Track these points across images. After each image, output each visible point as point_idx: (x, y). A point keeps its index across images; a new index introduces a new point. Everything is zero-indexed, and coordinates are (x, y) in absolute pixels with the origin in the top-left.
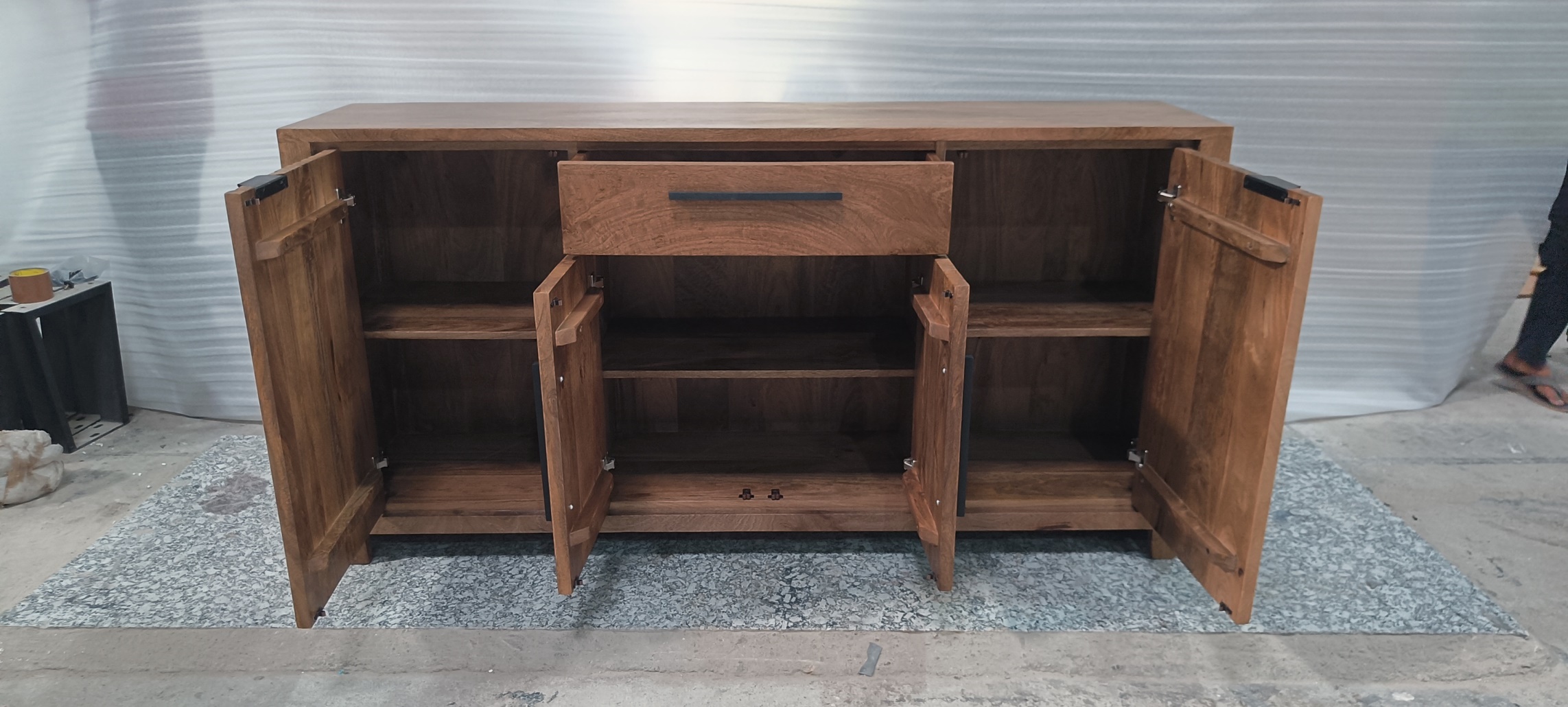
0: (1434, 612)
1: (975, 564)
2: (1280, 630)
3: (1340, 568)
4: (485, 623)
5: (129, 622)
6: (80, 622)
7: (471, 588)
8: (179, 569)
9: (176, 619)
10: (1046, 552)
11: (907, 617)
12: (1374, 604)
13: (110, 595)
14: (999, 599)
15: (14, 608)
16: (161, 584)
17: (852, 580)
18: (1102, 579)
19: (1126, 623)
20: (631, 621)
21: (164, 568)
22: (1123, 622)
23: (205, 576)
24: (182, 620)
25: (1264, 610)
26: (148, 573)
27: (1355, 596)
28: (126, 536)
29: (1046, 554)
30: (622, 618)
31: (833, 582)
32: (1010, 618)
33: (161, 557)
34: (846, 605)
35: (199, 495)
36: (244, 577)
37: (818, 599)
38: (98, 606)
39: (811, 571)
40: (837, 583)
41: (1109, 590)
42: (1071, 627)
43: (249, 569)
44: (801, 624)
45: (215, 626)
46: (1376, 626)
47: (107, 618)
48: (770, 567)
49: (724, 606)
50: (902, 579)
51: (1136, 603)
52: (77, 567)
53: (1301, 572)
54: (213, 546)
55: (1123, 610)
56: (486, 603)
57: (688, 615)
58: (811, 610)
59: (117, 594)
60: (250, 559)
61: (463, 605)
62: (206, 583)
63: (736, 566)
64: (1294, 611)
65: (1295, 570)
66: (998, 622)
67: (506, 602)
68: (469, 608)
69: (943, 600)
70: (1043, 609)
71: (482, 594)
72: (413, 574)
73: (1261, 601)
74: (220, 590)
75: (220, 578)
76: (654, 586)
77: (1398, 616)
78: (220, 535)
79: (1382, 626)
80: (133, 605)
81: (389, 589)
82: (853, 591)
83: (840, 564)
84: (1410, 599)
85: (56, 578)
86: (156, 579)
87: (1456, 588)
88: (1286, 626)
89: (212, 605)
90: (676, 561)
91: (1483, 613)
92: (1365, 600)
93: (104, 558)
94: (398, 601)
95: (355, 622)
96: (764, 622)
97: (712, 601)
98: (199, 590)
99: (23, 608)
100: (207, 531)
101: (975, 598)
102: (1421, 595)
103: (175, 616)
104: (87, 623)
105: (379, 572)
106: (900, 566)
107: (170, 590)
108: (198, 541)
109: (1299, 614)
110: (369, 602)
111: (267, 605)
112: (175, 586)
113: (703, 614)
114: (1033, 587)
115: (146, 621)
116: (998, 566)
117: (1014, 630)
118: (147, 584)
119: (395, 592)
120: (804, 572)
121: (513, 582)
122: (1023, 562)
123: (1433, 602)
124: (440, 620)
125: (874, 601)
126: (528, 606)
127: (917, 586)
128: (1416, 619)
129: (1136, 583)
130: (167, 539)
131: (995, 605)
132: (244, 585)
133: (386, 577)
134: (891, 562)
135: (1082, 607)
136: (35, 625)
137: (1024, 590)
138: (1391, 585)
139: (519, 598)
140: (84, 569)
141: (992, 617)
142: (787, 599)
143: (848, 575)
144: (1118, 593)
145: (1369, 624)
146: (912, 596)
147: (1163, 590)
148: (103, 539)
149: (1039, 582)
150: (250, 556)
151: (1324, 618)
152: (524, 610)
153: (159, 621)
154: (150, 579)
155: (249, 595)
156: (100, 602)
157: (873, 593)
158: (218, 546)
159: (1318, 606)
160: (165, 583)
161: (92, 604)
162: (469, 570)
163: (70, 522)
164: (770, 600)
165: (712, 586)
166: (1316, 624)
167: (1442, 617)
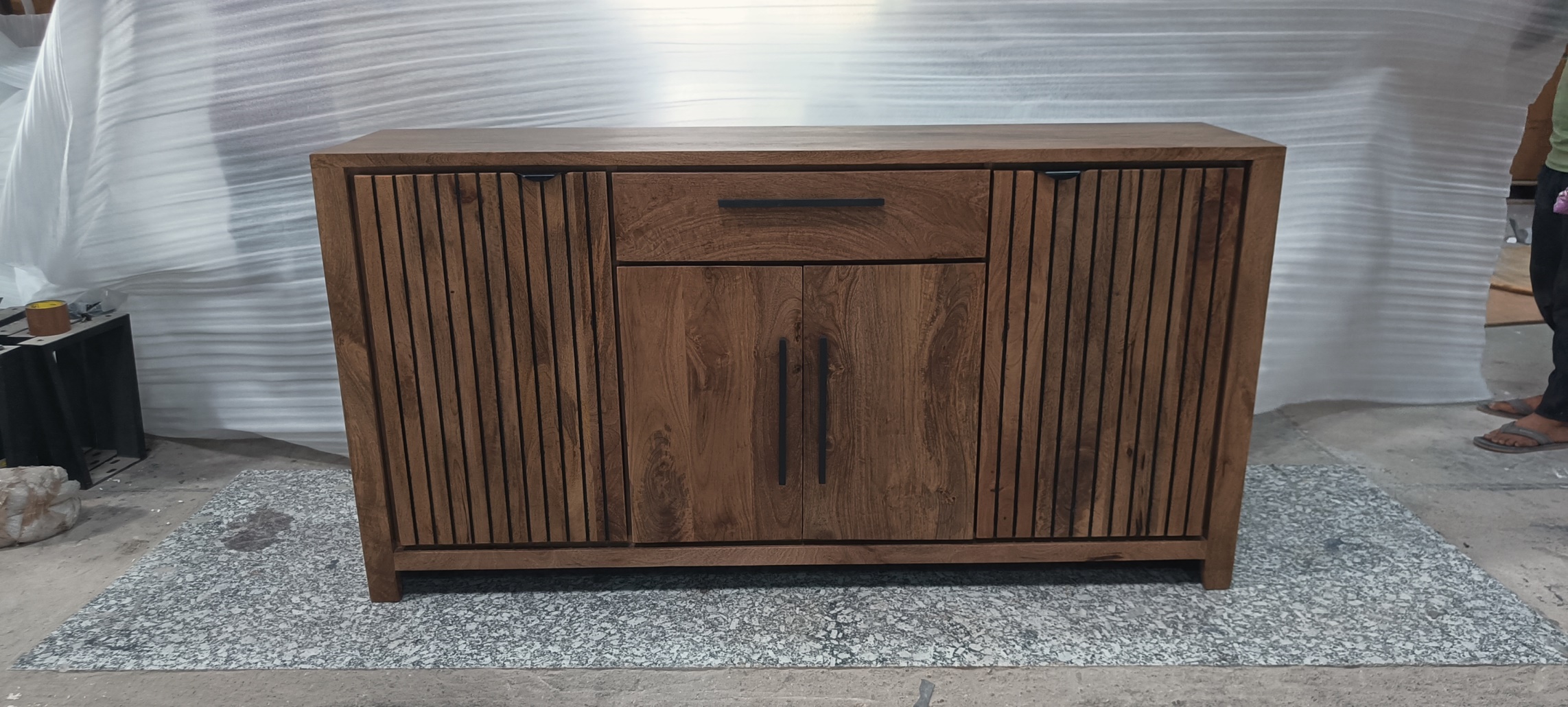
0: (1499, 642)
1: (1025, 596)
2: (1343, 662)
3: (1398, 597)
4: (523, 662)
5: (151, 664)
6: (101, 664)
7: (506, 626)
8: (202, 608)
9: (201, 661)
10: (1095, 584)
11: (959, 652)
12: (1437, 634)
13: (132, 636)
14: (1052, 632)
15: (32, 652)
16: (184, 625)
17: (900, 615)
18: (1155, 611)
19: (1184, 656)
20: (674, 659)
21: (187, 608)
22: (1181, 655)
23: (230, 616)
24: (207, 662)
25: (1325, 642)
26: (170, 613)
27: (1417, 626)
28: (147, 575)
29: (1096, 586)
30: (663, 656)
31: (880, 616)
32: (1065, 652)
33: (183, 596)
34: (894, 641)
35: (221, 531)
36: (270, 616)
37: (866, 635)
38: (119, 648)
39: (857, 606)
40: (884, 618)
41: (1163, 622)
42: (1128, 661)
43: (275, 607)
44: (850, 660)
45: (242, 668)
46: (1441, 657)
47: (129, 661)
48: (813, 602)
49: (769, 643)
50: (950, 613)
51: (1193, 636)
52: (97, 607)
53: (1360, 602)
54: (237, 584)
55: (1180, 643)
56: (522, 642)
57: (732, 652)
58: (860, 646)
59: (139, 635)
60: (276, 598)
61: (499, 644)
62: (231, 623)
63: (779, 601)
64: (1356, 643)
65: (1353, 600)
66: (1053, 657)
67: (544, 640)
68: (506, 647)
69: (995, 634)
70: (1098, 642)
71: (518, 632)
72: (445, 611)
73: (1321, 632)
74: (245, 630)
75: (246, 617)
76: (696, 622)
77: (1462, 646)
78: (243, 573)
79: (1448, 658)
80: (155, 647)
81: (421, 628)
82: (901, 626)
83: (885, 598)
84: (1474, 629)
85: (75, 619)
86: (179, 619)
87: (1519, 617)
88: (1349, 658)
89: (237, 646)
90: (716, 596)
91: (1550, 643)
92: (1426, 630)
93: (125, 598)
94: (431, 640)
95: (388, 662)
96: (812, 659)
97: (757, 637)
98: (224, 630)
99: (41, 651)
100: (230, 569)
101: (1027, 631)
102: (1483, 625)
103: (200, 658)
104: (109, 666)
105: (410, 610)
106: (948, 600)
107: (194, 630)
108: (222, 579)
109: (1361, 646)
110: (401, 641)
111: (296, 645)
112: (199, 626)
113: (748, 651)
114: (1085, 620)
115: (170, 663)
116: (1048, 598)
117: (1070, 665)
118: (170, 624)
119: (427, 630)
120: (850, 606)
121: (549, 619)
122: (1073, 595)
123: (1497, 631)
124: (476, 659)
125: (924, 636)
126: (567, 644)
127: (966, 620)
128: (1481, 650)
129: (1191, 614)
130: (190, 577)
131: (1048, 638)
132: (271, 625)
133: (419, 614)
134: (937, 596)
135: (1138, 640)
136: (54, 669)
137: (1077, 623)
138: (1452, 614)
139: (556, 636)
140: (104, 610)
141: (1047, 651)
142: (834, 634)
143: (895, 609)
144: (1173, 624)
145: (1434, 655)
146: (962, 630)
147: (1219, 622)
148: (123, 578)
149: (1091, 615)
150: (276, 594)
151: (1387, 650)
152: (562, 648)
153: (183, 663)
154: (173, 620)
155: (276, 635)
156: (121, 643)
157: (922, 628)
158: (242, 584)
159: (1380, 637)
160: (189, 624)
161: (113, 645)
162: (503, 607)
163: (87, 561)
164: (817, 636)
165: (755, 622)
166: (1379, 656)
167: (1508, 648)
